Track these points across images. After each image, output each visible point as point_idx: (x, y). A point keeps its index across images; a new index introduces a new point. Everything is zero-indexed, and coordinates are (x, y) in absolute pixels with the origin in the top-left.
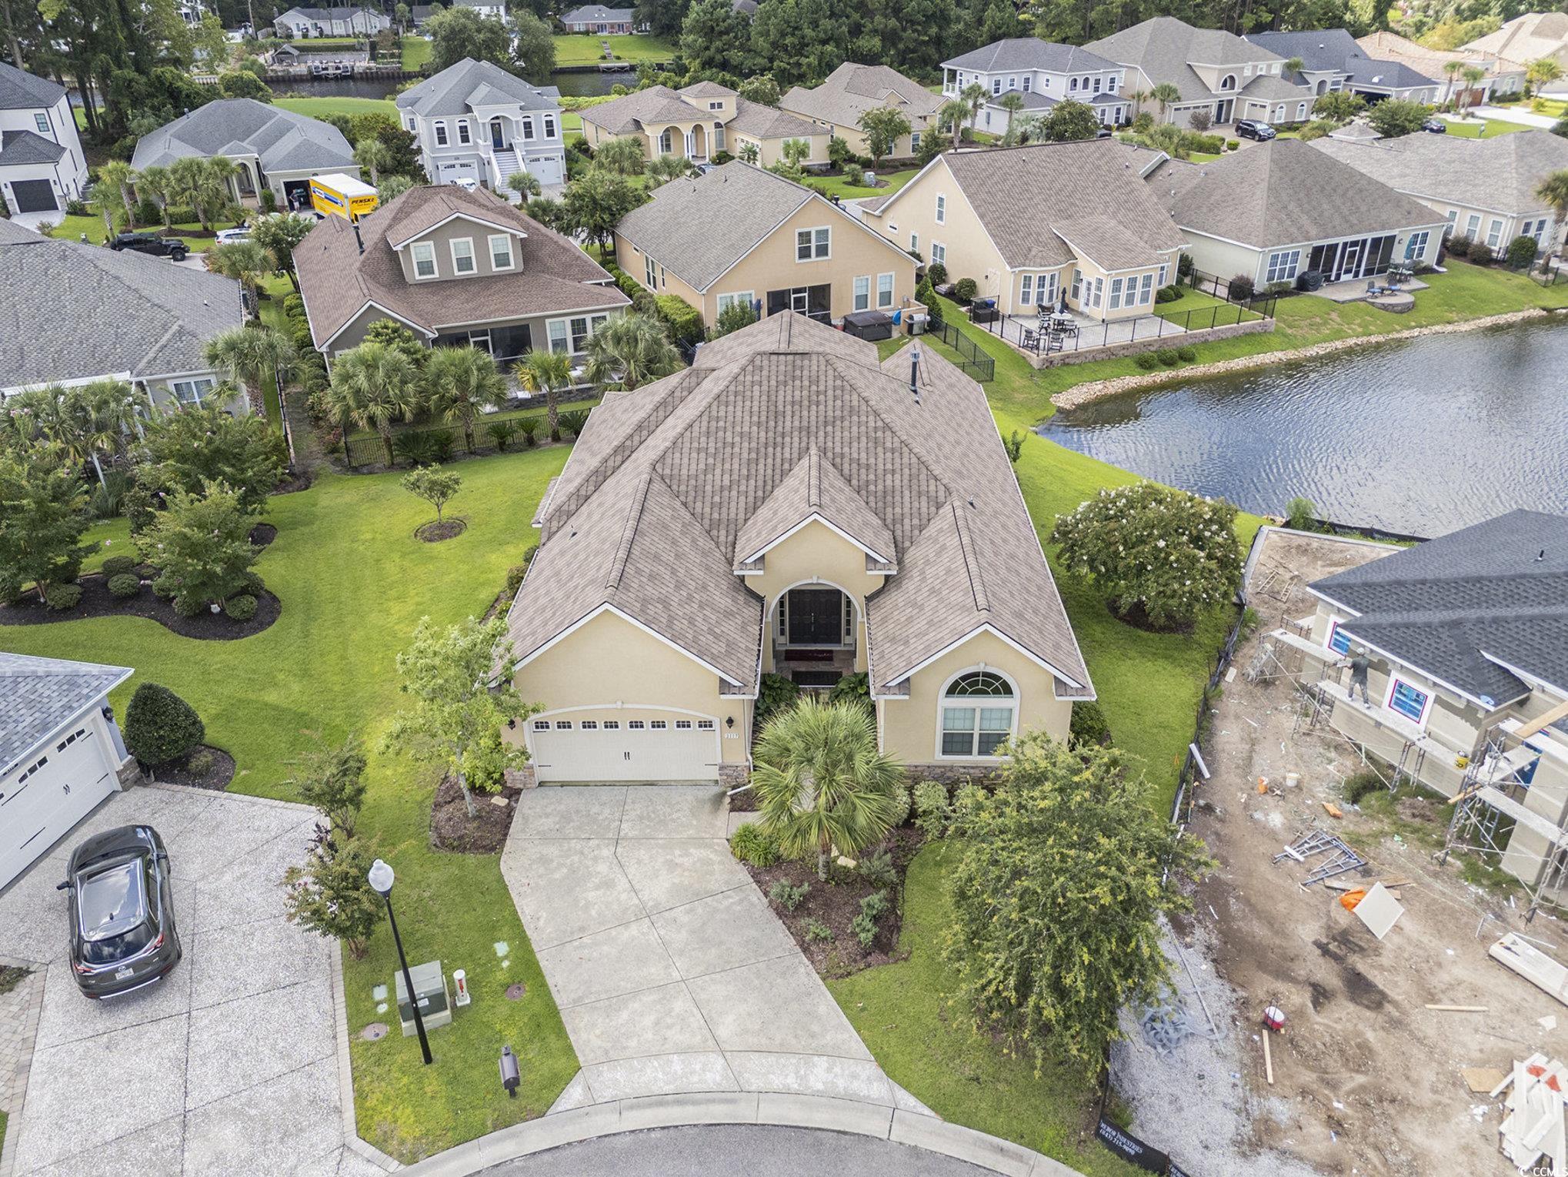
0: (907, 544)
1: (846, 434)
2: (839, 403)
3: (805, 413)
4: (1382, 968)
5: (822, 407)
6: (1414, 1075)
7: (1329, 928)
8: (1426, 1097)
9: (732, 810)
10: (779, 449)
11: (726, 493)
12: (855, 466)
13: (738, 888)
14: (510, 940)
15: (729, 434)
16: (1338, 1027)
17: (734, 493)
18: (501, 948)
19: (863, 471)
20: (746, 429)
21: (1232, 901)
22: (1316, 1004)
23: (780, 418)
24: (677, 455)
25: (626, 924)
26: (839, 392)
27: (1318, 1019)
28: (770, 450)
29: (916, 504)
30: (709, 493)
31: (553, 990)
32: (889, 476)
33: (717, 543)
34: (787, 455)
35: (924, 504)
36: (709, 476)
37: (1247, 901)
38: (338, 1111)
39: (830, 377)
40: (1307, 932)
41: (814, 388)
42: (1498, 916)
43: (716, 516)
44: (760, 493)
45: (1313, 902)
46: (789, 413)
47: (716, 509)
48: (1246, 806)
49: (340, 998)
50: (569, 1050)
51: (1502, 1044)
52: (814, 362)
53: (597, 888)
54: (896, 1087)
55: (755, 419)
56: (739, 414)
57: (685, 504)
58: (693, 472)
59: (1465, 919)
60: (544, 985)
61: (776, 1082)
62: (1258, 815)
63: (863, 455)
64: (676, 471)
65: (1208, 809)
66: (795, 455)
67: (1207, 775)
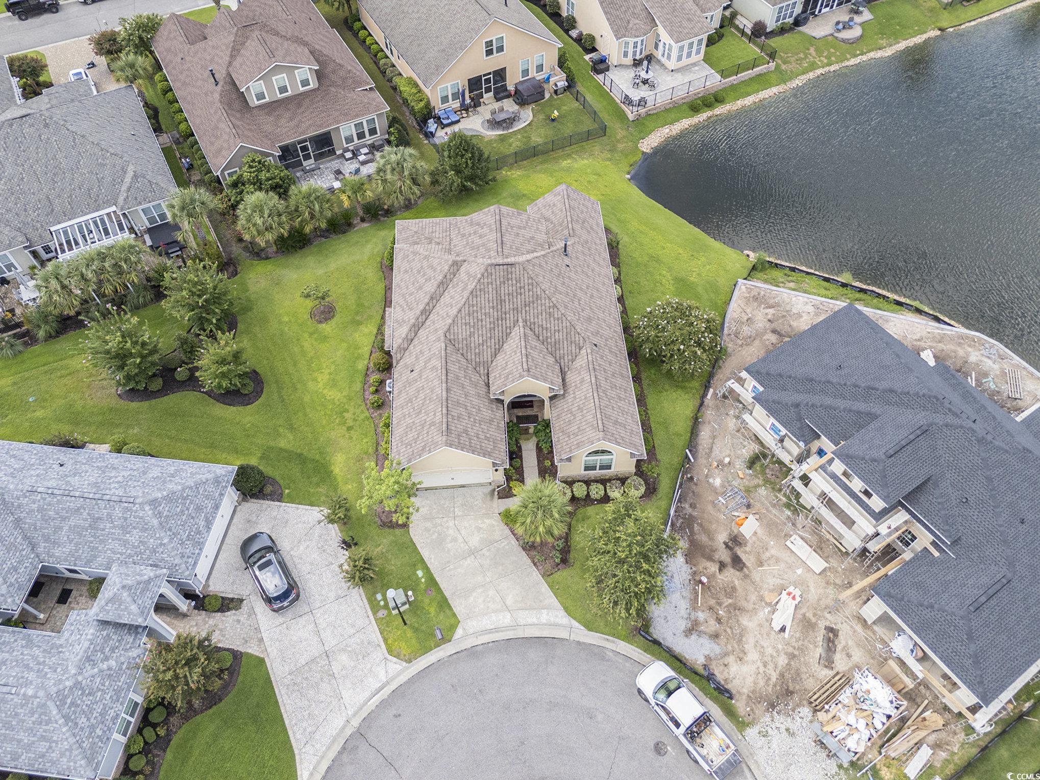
0: (566, 369)
1: (536, 311)
2: (531, 293)
3: (515, 300)
4: (746, 552)
5: (523, 296)
6: (748, 598)
7: (730, 535)
8: (750, 606)
9: (499, 498)
10: (504, 321)
11: (481, 347)
12: (540, 328)
13: (506, 538)
14: (423, 569)
15: (479, 314)
16: (726, 579)
17: (485, 347)
18: (420, 573)
19: (545, 331)
20: (487, 311)
21: (696, 525)
22: (720, 570)
23: (503, 303)
24: (456, 327)
25: (465, 558)
26: (530, 287)
27: (720, 577)
28: (500, 322)
29: (570, 348)
30: (473, 348)
31: (443, 590)
32: (557, 333)
33: (480, 374)
34: (508, 325)
35: (573, 348)
36: (472, 338)
37: (701, 525)
38: (379, 645)
39: (526, 278)
40: (722, 537)
41: (518, 284)
42: (793, 524)
43: (478, 360)
44: (497, 346)
45: (726, 523)
46: (507, 300)
47: (477, 356)
48: (707, 476)
49: (365, 601)
50: (454, 615)
51: (781, 582)
52: (517, 269)
53: (451, 542)
54: (571, 619)
55: (491, 304)
56: (483, 302)
57: (462, 354)
58: (464, 336)
59: (780, 527)
60: (440, 589)
61: (530, 621)
62: (711, 480)
63: (544, 322)
64: (456, 337)
65: (692, 478)
66: (512, 324)
67: (693, 461)
